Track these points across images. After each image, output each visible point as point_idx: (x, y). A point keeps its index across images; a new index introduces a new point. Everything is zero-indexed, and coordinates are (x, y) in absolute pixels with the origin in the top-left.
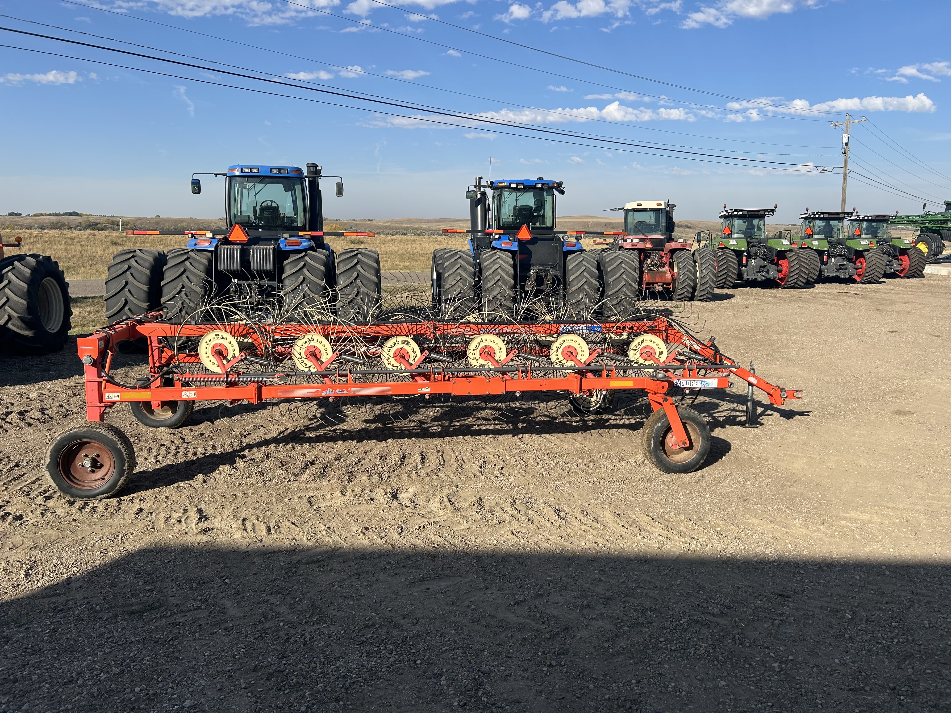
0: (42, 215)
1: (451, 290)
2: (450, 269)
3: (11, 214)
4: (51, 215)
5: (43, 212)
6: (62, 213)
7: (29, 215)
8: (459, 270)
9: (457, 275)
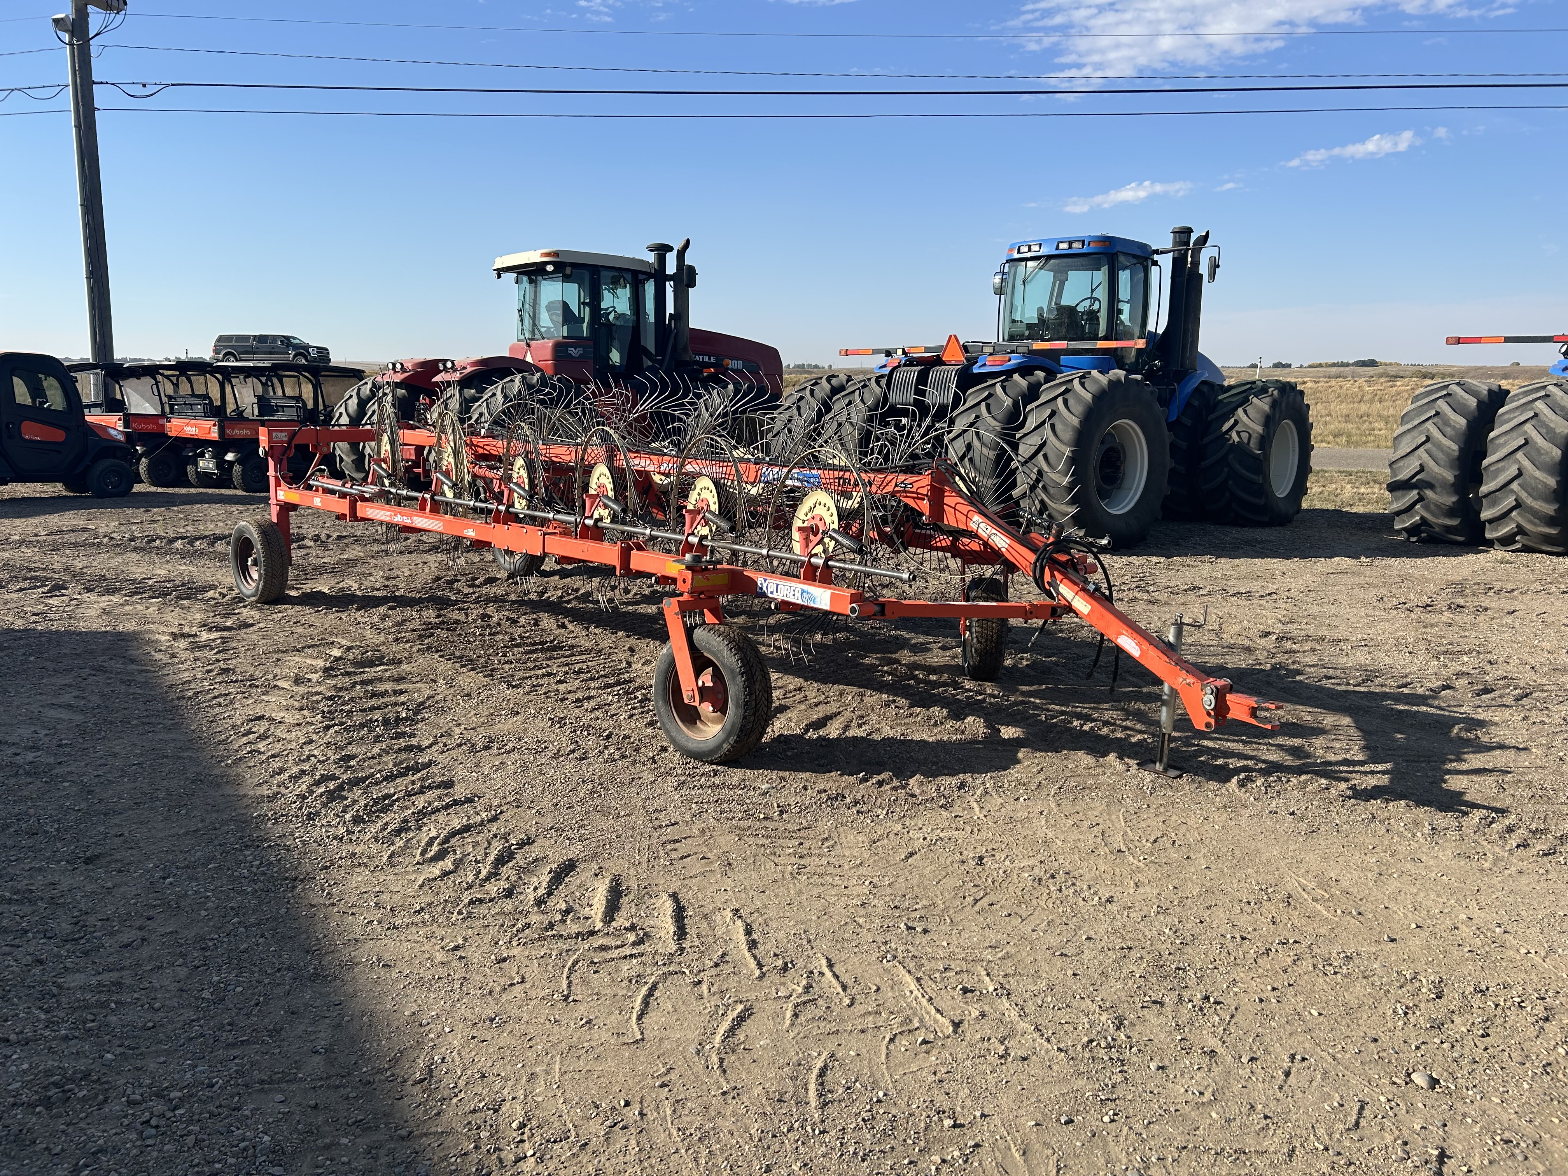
0: (1320, 365)
1: (1401, 464)
2: (1412, 420)
3: (1277, 365)
4: (1333, 365)
5: (1323, 362)
6: (1351, 362)
7: (1301, 367)
8: (1429, 425)
9: (1421, 433)
